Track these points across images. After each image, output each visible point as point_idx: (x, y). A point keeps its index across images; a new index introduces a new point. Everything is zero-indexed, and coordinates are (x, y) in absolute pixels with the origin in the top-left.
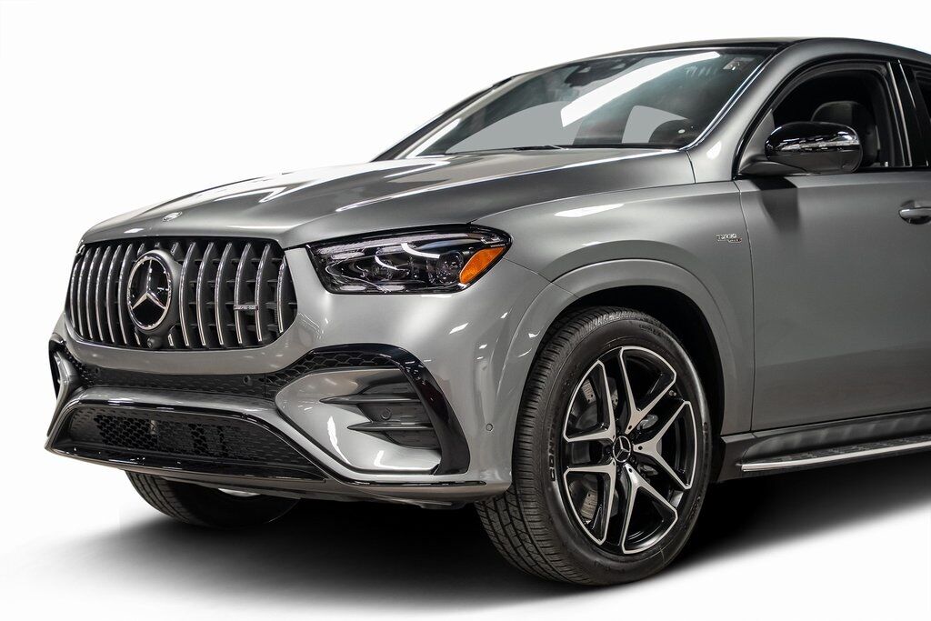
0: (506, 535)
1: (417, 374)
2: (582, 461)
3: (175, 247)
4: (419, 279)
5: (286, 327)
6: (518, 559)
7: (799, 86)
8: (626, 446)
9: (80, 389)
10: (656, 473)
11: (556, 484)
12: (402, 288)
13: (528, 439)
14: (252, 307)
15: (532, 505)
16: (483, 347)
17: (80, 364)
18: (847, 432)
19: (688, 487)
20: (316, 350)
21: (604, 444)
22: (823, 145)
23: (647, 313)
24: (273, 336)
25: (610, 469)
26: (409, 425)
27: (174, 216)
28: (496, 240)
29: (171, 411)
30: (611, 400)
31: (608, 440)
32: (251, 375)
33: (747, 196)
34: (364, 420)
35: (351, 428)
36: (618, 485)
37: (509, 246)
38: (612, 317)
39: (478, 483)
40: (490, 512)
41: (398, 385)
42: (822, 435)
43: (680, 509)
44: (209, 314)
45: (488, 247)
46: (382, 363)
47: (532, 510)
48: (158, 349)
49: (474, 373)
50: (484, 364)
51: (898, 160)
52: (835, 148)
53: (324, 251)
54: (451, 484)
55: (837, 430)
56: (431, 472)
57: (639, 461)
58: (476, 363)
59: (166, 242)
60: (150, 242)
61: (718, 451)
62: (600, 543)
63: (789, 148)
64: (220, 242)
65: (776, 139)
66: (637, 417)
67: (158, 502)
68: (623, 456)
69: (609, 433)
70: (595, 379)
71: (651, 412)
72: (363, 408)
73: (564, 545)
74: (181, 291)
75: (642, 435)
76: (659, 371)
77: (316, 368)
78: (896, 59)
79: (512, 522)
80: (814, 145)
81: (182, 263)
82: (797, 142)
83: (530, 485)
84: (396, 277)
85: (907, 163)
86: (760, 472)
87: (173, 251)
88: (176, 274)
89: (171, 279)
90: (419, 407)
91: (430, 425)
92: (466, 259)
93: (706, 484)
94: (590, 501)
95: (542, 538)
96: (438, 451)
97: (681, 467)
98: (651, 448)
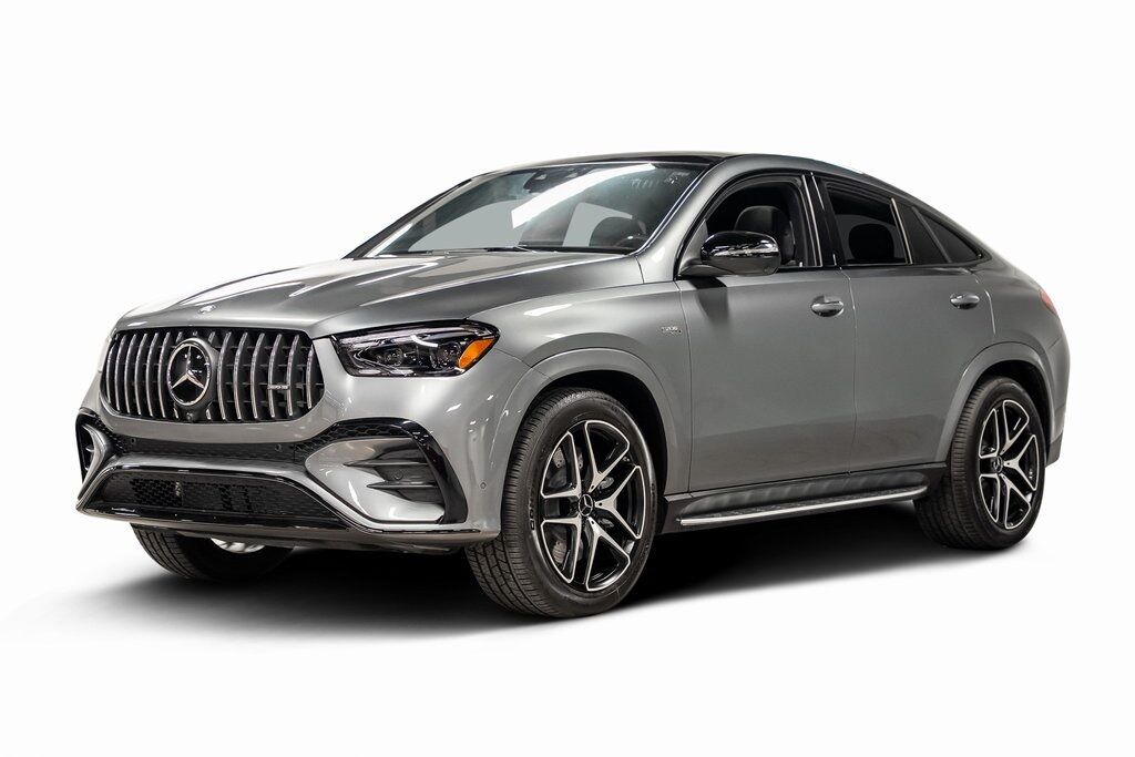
0: (493, 576)
1: (423, 442)
2: (554, 514)
3: (212, 336)
4: (423, 364)
5: (314, 404)
6: (502, 596)
7: (729, 198)
8: (589, 503)
9: (114, 457)
10: (612, 525)
11: (534, 533)
12: (411, 371)
13: (513, 496)
14: (285, 387)
15: (516, 550)
16: (472, 423)
17: (115, 435)
18: (767, 493)
19: (639, 537)
20: (340, 423)
21: (572, 501)
22: (748, 252)
23: (606, 393)
24: (304, 411)
25: (577, 521)
26: (417, 484)
27: (209, 308)
28: (487, 332)
29: (186, 472)
30: (578, 464)
31: (575, 497)
32: (282, 444)
33: (686, 293)
34: (380, 480)
35: (370, 486)
36: (583, 536)
37: (497, 339)
38: (579, 396)
39: (471, 531)
40: (479, 556)
41: (408, 451)
42: (746, 496)
43: (632, 555)
44: (245, 393)
45: (481, 338)
46: (395, 433)
47: (515, 553)
48: (195, 422)
49: (467, 443)
50: (474, 436)
51: (811, 262)
52: (758, 254)
53: (346, 341)
54: (451, 531)
55: (758, 492)
56: (437, 522)
57: (600, 515)
58: (468, 434)
59: (203, 331)
60: (188, 331)
61: (662, 507)
62: (569, 581)
63: (720, 254)
64: (254, 333)
65: (709, 246)
66: (599, 478)
67: (165, 559)
68: (587, 511)
69: (576, 492)
70: (565, 447)
71: (609, 475)
72: (379, 470)
73: (541, 583)
74: (220, 373)
75: (602, 494)
76: (615, 441)
77: (340, 437)
78: (808, 172)
79: (498, 565)
80: (741, 252)
81: (219, 350)
82: (727, 249)
83: (515, 533)
84: (406, 363)
85: (819, 264)
86: (696, 526)
87: (211, 339)
88: (214, 359)
89: (210, 362)
90: (425, 469)
91: (435, 484)
92: (464, 348)
93: (653, 535)
94: (559, 548)
95: (523, 577)
96: (442, 505)
97: (633, 520)
98: (609, 505)
